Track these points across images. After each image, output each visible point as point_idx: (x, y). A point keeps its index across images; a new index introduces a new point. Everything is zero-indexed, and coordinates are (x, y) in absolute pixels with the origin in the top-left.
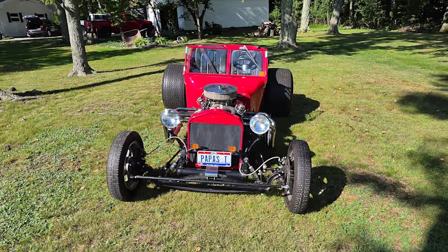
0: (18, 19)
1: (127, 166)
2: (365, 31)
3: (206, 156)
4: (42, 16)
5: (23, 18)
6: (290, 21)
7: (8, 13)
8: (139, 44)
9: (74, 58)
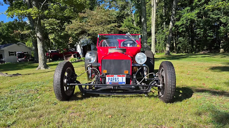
0: (14, 54)
1: (65, 81)
2: (184, 54)
3: (111, 78)
4: (26, 53)
5: (16, 53)
6: (147, 46)
7: (9, 52)
8: (73, 60)
9: (39, 61)
